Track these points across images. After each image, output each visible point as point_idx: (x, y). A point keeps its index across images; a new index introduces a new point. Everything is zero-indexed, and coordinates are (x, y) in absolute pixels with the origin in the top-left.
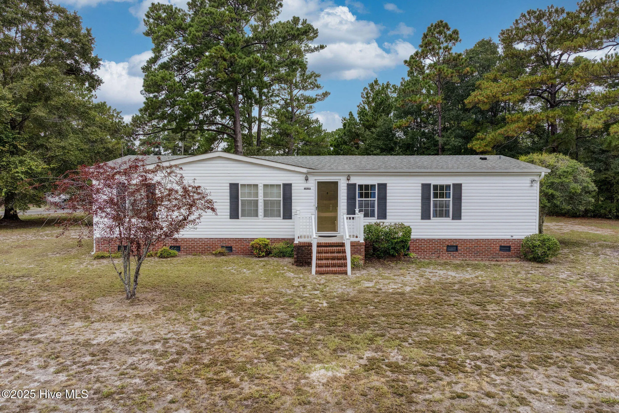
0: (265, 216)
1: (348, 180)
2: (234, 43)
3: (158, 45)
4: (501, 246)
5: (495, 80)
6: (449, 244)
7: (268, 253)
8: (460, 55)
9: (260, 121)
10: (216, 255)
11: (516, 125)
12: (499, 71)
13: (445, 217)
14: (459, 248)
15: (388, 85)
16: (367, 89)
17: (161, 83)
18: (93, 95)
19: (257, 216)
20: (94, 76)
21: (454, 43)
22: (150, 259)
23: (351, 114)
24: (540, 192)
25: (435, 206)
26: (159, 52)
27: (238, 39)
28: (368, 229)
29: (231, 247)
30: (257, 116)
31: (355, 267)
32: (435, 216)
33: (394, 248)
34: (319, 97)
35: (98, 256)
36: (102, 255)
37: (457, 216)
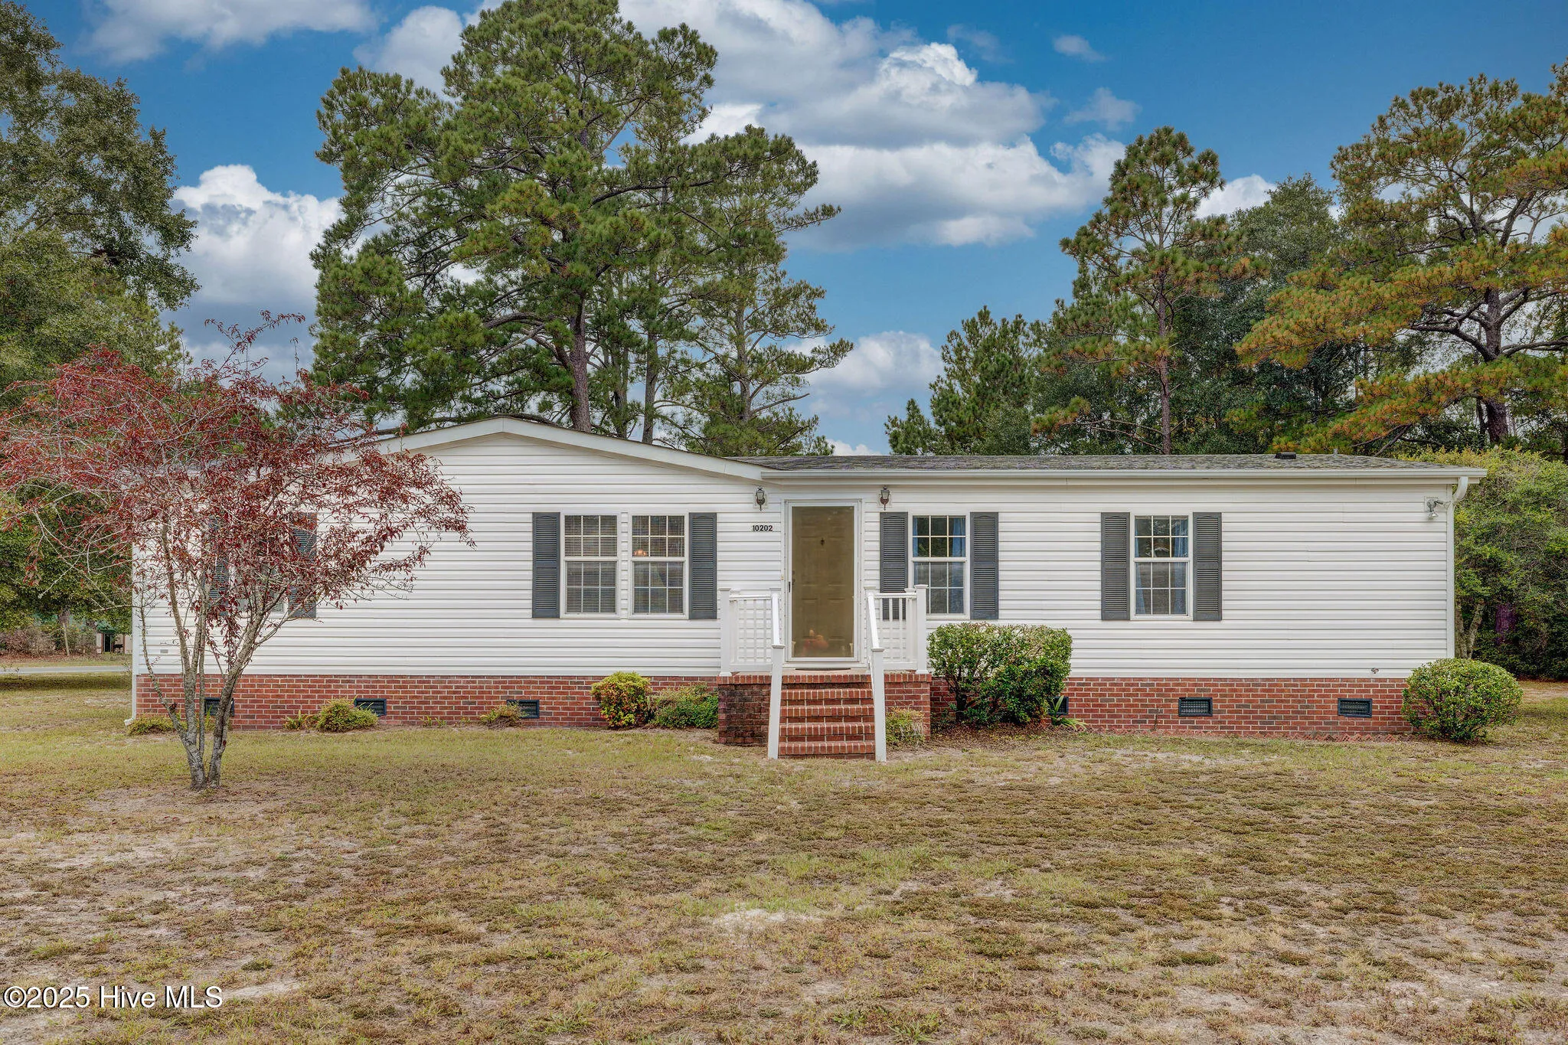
0: (636, 610)
1: (884, 501)
2: (573, 178)
3: (355, 189)
4: (1342, 701)
5: (1324, 285)
6: (1187, 695)
7: (645, 718)
8: (1220, 221)
9: (651, 415)
10: (490, 724)
11: (1386, 405)
12: (1332, 262)
13: (1173, 612)
14: (1217, 706)
15: (1017, 324)
16: (958, 335)
17: (362, 287)
18: (180, 356)
19: (613, 609)
20: (171, 268)
21: (1204, 189)
22: (294, 734)
23: (912, 406)
24: (1458, 556)
25: (1143, 579)
26: (361, 205)
27: (584, 163)
28: (943, 641)
29: (536, 703)
30: (642, 402)
31: (898, 738)
32: (1144, 607)
33: (1019, 693)
34: (820, 357)
35: (140, 726)
36: (155, 721)
37: (1210, 607)
